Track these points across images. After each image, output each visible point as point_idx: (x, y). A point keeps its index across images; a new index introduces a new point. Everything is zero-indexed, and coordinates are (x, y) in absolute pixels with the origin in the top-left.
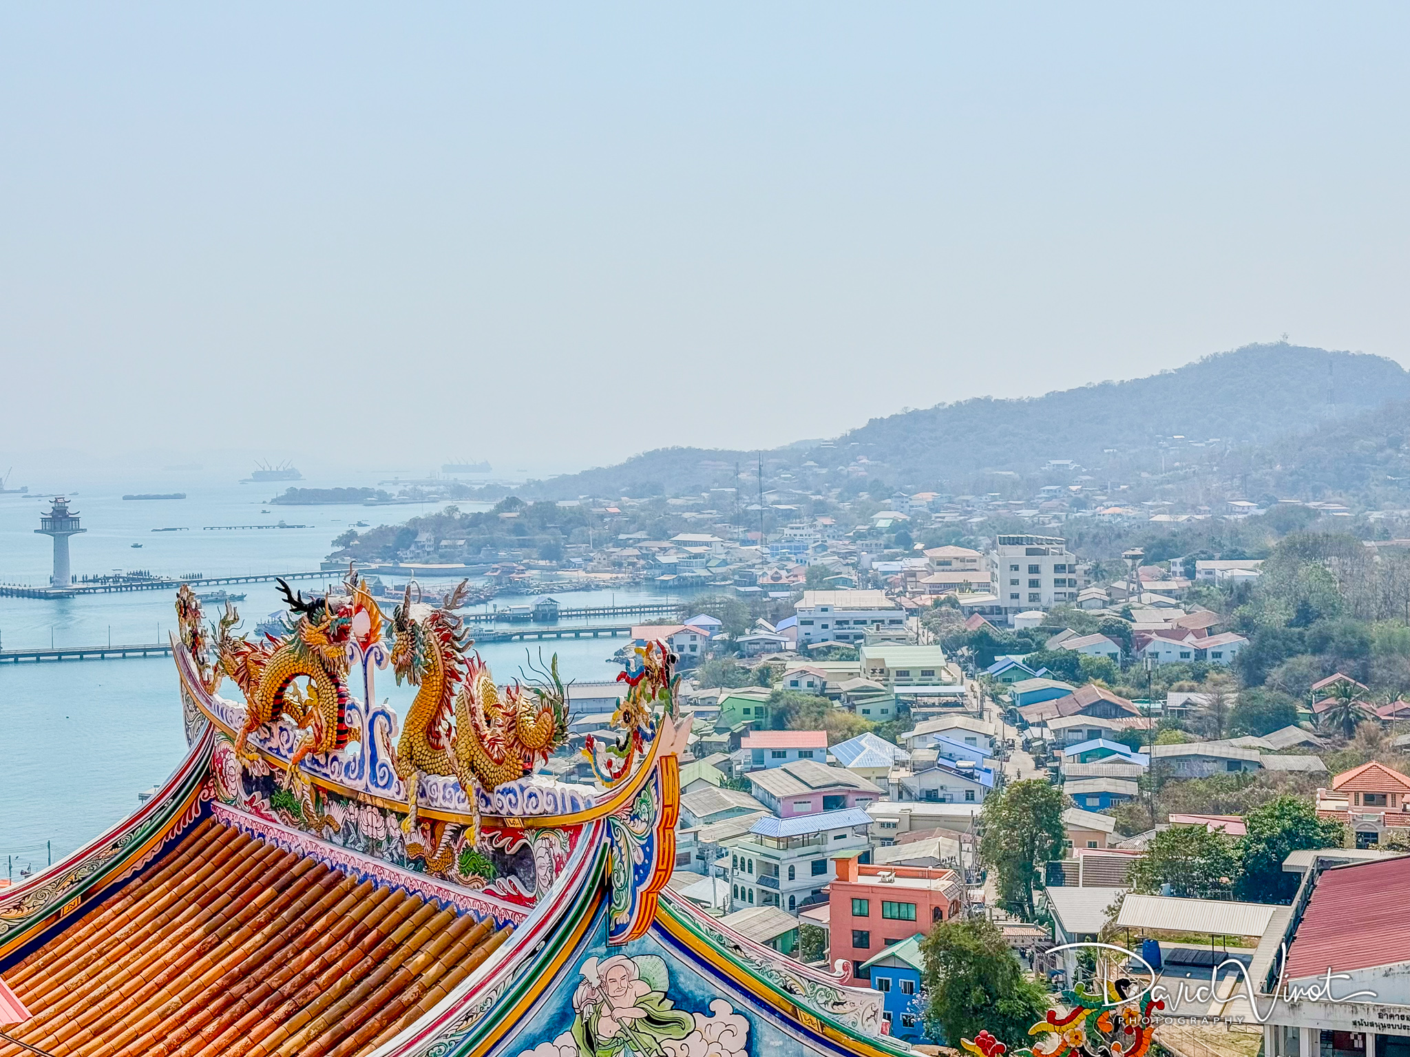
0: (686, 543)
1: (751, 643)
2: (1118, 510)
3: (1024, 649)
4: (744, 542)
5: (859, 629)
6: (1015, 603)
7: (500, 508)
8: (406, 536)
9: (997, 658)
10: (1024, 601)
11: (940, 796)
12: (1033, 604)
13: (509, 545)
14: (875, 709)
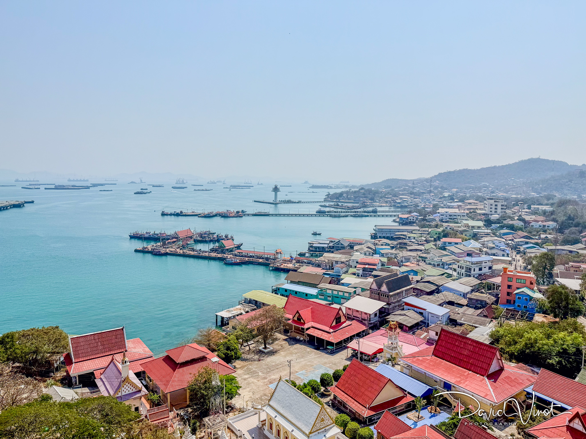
0: (402, 198)
1: (429, 219)
2: (503, 194)
3: (499, 223)
4: (414, 198)
5: (455, 217)
6: (491, 213)
7: (360, 190)
8: (341, 194)
9: (492, 225)
10: (493, 212)
11: (496, 255)
12: (495, 213)
13: (362, 197)
14: (468, 235)
